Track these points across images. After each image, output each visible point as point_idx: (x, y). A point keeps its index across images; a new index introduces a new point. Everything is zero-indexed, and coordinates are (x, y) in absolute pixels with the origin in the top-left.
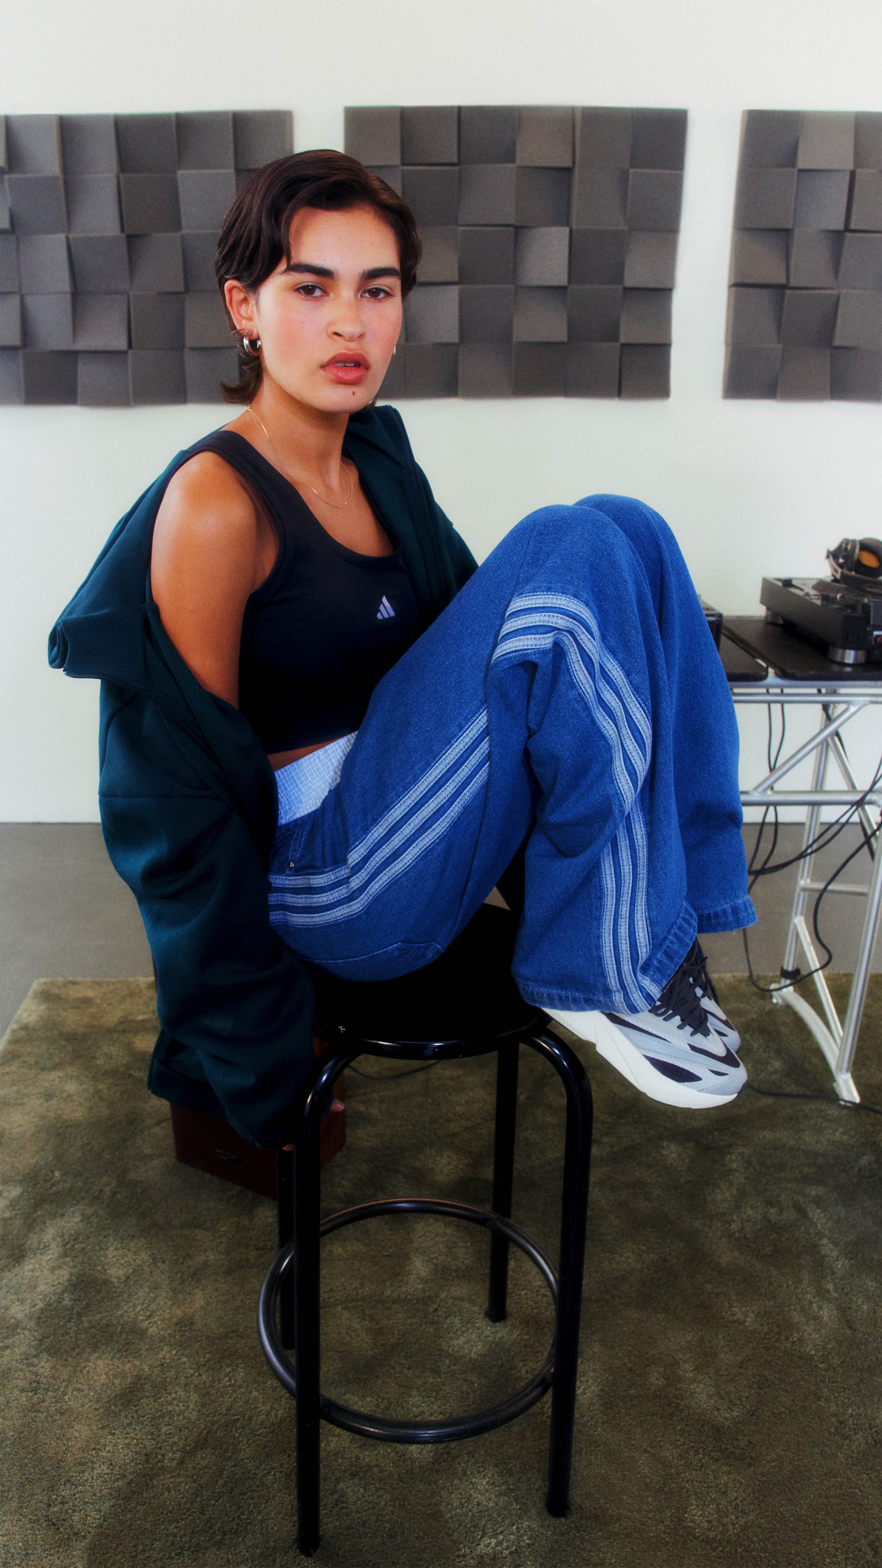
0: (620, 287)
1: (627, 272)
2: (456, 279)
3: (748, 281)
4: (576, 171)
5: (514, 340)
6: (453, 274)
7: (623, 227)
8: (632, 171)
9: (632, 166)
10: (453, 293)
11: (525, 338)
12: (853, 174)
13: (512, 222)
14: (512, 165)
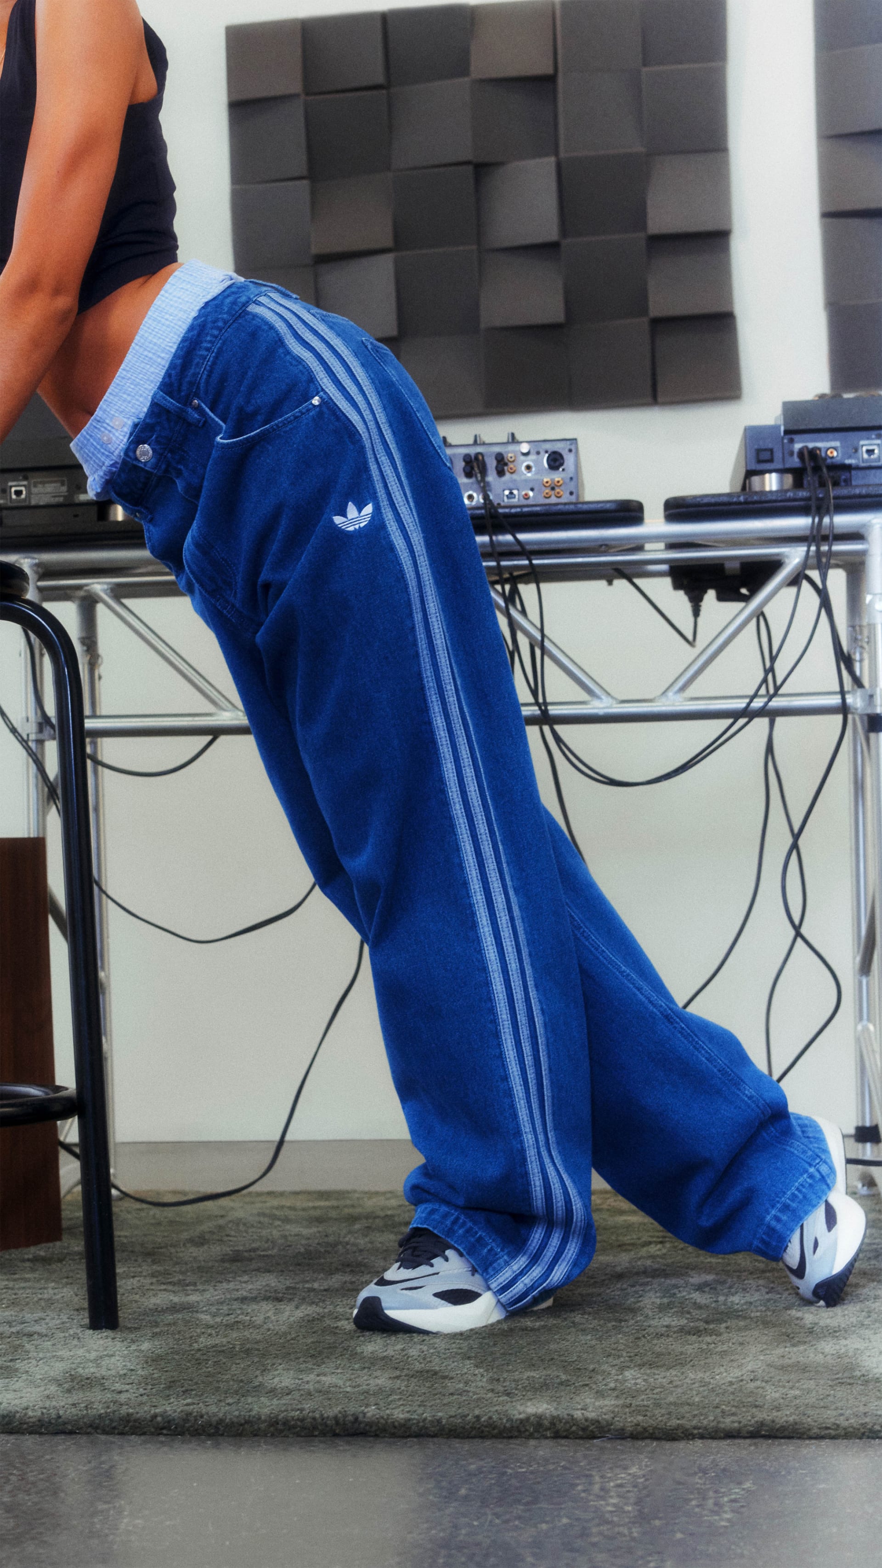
0: (642, 235)
1: (651, 213)
2: (389, 242)
3: (848, 207)
4: (560, 80)
5: (483, 326)
6: (383, 236)
7: (639, 149)
8: (645, 70)
9: (645, 65)
10: (386, 264)
11: (498, 322)
13: (468, 155)
14: (466, 79)
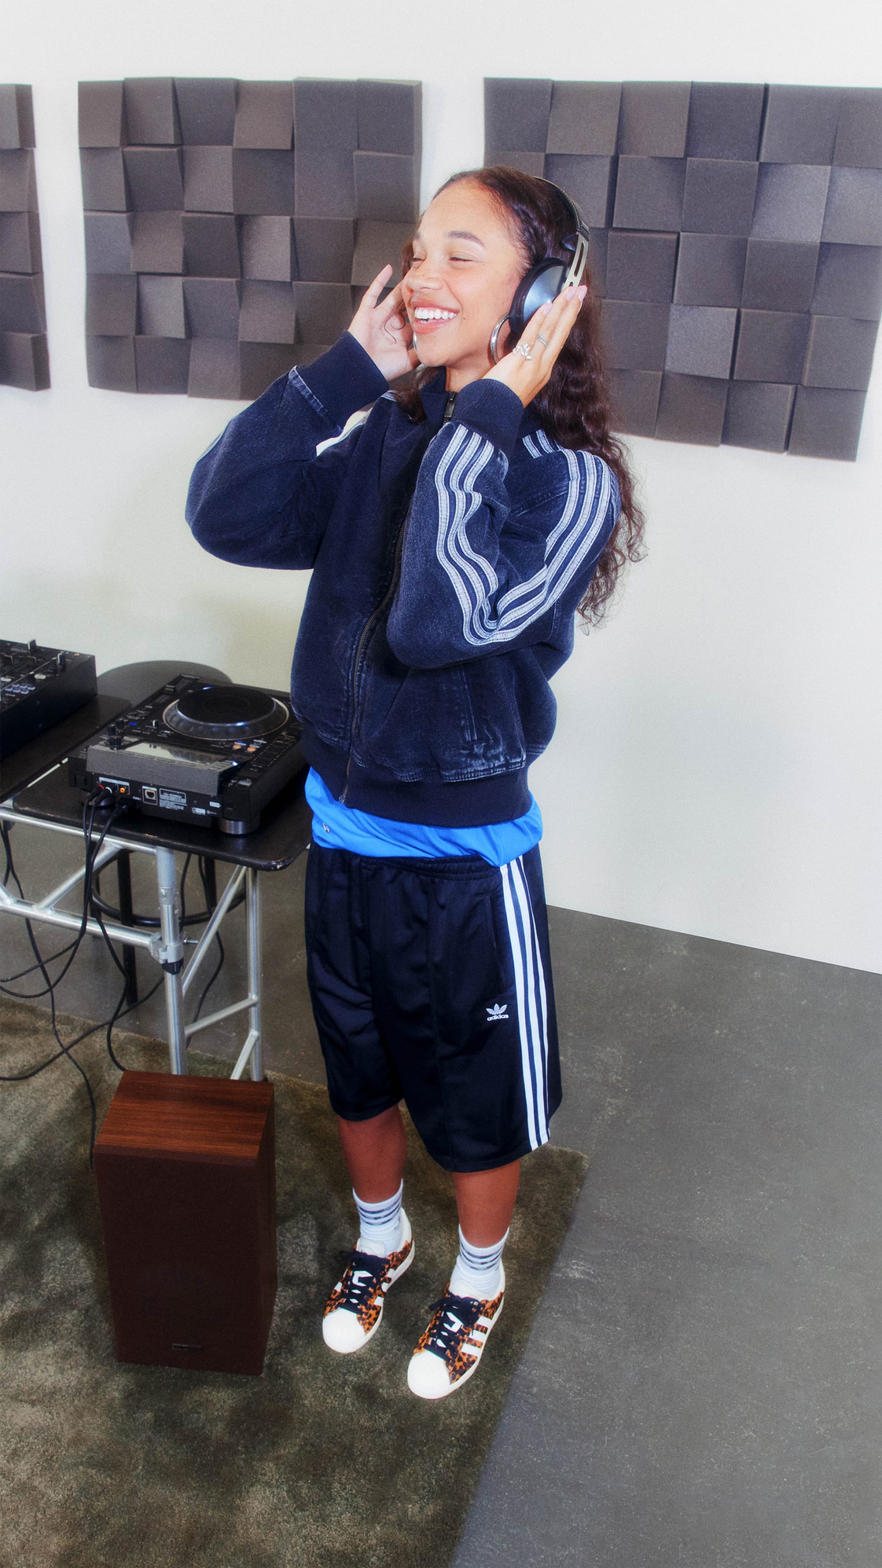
2: (180, 270)
4: (296, 154)
5: (240, 339)
6: (177, 264)
10: (176, 285)
11: (251, 338)
12: (615, 161)
14: (230, 147)
